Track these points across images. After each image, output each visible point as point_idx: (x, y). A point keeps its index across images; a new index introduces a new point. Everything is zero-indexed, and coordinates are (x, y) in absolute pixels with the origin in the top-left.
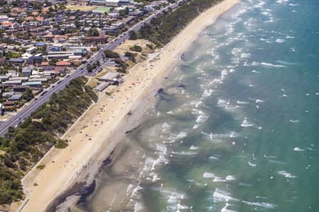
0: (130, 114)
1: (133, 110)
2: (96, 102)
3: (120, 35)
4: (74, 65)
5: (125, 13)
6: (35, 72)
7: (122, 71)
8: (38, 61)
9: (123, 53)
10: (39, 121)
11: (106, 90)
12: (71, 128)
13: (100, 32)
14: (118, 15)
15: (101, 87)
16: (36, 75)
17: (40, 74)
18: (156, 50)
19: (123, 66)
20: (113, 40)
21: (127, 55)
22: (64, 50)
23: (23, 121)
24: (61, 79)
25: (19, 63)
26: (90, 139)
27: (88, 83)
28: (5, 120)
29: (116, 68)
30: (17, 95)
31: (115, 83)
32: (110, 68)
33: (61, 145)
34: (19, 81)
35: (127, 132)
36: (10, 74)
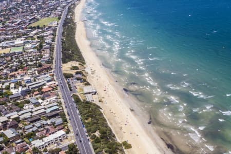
0: (132, 110)
1: (129, 107)
2: (101, 109)
3: (54, 62)
4: (54, 88)
5: (40, 48)
6: (40, 101)
7: (88, 84)
8: (28, 92)
9: (73, 72)
10: (97, 134)
11: (94, 99)
12: (114, 132)
13: (43, 63)
14: (36, 50)
15: (89, 98)
16: (45, 103)
17: (47, 101)
18: (85, 66)
19: (85, 81)
20: (53, 66)
21: (77, 73)
22: (35, 81)
23: (89, 138)
24: (62, 100)
25: (18, 98)
26: (137, 136)
27: (81, 98)
28: (73, 141)
29: (82, 83)
30: (58, 120)
31: (95, 93)
32: (79, 85)
33: (128, 146)
34: (43, 110)
35: (149, 123)
36: (27, 107)
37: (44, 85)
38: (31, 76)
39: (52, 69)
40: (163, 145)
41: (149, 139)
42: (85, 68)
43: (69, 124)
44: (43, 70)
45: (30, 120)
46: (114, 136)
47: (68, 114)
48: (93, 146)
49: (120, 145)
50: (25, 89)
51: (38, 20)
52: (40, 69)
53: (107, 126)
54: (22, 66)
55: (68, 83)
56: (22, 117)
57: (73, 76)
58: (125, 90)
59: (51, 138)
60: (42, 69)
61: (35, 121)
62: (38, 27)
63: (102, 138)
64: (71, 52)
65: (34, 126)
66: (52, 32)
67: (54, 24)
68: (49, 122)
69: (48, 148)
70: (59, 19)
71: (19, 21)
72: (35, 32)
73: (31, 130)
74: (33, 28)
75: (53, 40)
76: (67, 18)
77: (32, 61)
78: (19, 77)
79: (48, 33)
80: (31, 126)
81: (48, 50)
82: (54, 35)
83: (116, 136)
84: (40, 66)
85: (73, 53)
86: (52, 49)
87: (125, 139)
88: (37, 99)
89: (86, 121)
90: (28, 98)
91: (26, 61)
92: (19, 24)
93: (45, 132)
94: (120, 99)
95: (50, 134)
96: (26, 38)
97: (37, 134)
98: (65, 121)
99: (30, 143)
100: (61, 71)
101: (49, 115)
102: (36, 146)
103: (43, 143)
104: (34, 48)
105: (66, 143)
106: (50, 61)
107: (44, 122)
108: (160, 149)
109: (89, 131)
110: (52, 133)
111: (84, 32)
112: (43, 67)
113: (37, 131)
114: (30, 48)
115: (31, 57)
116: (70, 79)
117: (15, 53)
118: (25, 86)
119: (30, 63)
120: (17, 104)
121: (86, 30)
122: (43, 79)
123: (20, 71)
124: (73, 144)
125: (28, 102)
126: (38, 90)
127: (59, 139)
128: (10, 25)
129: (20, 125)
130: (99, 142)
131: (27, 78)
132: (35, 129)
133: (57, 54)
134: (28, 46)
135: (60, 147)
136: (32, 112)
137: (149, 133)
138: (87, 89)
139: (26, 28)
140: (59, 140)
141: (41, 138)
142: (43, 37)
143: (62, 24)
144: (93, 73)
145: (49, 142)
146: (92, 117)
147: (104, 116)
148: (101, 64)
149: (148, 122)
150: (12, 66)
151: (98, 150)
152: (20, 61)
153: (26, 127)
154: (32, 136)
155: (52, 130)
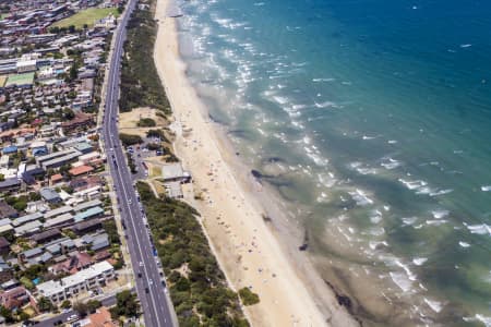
0: (267, 219)
1: (262, 211)
2: (199, 215)
3: (100, 109)
4: (97, 168)
5: (72, 77)
6: (63, 195)
7: (173, 159)
8: (39, 175)
9: (142, 132)
10: (184, 271)
11: (186, 194)
12: (222, 267)
13: (75, 110)
14: (62, 81)
15: (173, 190)
16: (74, 200)
17: (79, 196)
18: (170, 118)
19: (166, 151)
20: (99, 119)
21: (150, 134)
22: (55, 150)
23: (164, 279)
24: (113, 195)
25: (15, 187)
26: (274, 276)
27: (156, 191)
28: (129, 286)
29: (161, 157)
30: (100, 239)
31: (188, 180)
32: (153, 160)
33: (251, 299)
34: (69, 216)
35: (302, 249)
36: (34, 208)
37: (76, 159)
38: (47, 139)
39: (95, 124)
40: (328, 297)
41: (299, 284)
42: (170, 123)
43: (124, 249)
44: (75, 126)
45: (37, 237)
46: (222, 276)
47: (123, 224)
48: (173, 297)
49: (234, 297)
50: (32, 167)
51: (72, 12)
52: (68, 123)
53: (207, 254)
54: (28, 117)
55: (129, 155)
56: (19, 231)
57: (141, 142)
58: (255, 173)
59: (80, 277)
60: (73, 124)
61: (48, 239)
62: (72, 30)
63: (193, 280)
64: (140, 86)
65: (44, 250)
66: (100, 41)
67: (108, 23)
68: (78, 242)
69: (73, 301)
70: (120, 10)
71: (30, 14)
72: (64, 40)
73: (38, 259)
74: (60, 32)
75: (103, 60)
76: (137, 10)
77: (51, 105)
78: (21, 142)
79: (93, 43)
80: (38, 250)
81: (89, 82)
82: (106, 48)
83: (226, 275)
84: (70, 116)
85: (144, 88)
86: (97, 79)
87: (244, 284)
88: (58, 190)
89: (162, 242)
90: (37, 187)
91: (39, 106)
92: (29, 22)
93: (67, 264)
94: (242, 195)
95: (79, 269)
96: (44, 54)
97: (50, 269)
98: (115, 240)
99: (33, 289)
100: (114, 129)
101: (79, 227)
102: (45, 295)
103: (62, 289)
104: (59, 77)
105: (114, 289)
106: (92, 107)
107: (67, 242)
108: (322, 307)
109: (165, 264)
110: (84, 268)
111: (175, 43)
112: (77, 120)
113: (51, 262)
114: (51, 77)
115: (50, 98)
116: (134, 147)
117: (15, 88)
118: (34, 162)
119: (47, 110)
120: (12, 202)
121: (179, 38)
122: (75, 146)
123: (23, 128)
124: (129, 291)
125: (37, 197)
126: (61, 172)
127: (98, 280)
128: (9, 23)
129: (16, 248)
130: (186, 288)
131: (37, 143)
132: (46, 257)
133: (109, 91)
134: (46, 71)
135: (100, 297)
136: (42, 220)
137: (300, 272)
138: (169, 171)
139: (44, 31)
140: (97, 284)
141: (58, 278)
142: (80, 52)
143: (126, 24)
144: (187, 134)
145: (75, 286)
146: (175, 233)
147: (205, 231)
148: (207, 114)
149: (301, 245)
150: (6, 117)
151: (182, 306)
152: (24, 106)
153: (28, 253)
154: (39, 272)
155: (84, 261)
